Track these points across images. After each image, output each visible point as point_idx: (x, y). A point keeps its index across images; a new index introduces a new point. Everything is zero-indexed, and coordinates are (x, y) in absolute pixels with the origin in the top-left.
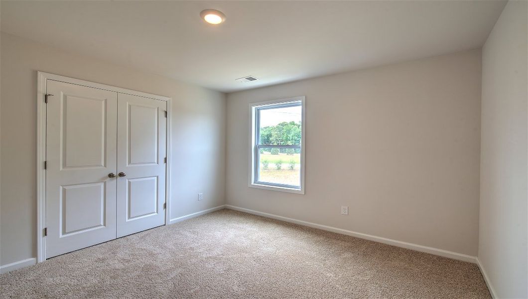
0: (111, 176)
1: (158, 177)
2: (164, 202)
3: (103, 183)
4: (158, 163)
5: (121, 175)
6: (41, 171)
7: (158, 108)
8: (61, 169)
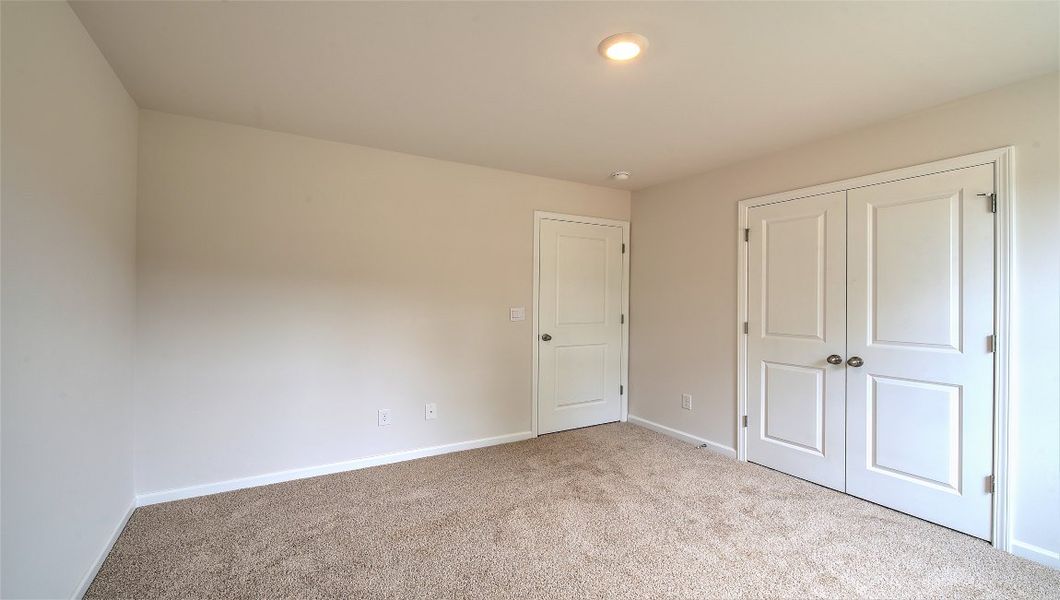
0: (834, 360)
1: (961, 389)
2: (990, 474)
3: (821, 372)
4: (961, 350)
5: (855, 362)
6: (742, 337)
7: (961, 193)
8: (763, 335)
